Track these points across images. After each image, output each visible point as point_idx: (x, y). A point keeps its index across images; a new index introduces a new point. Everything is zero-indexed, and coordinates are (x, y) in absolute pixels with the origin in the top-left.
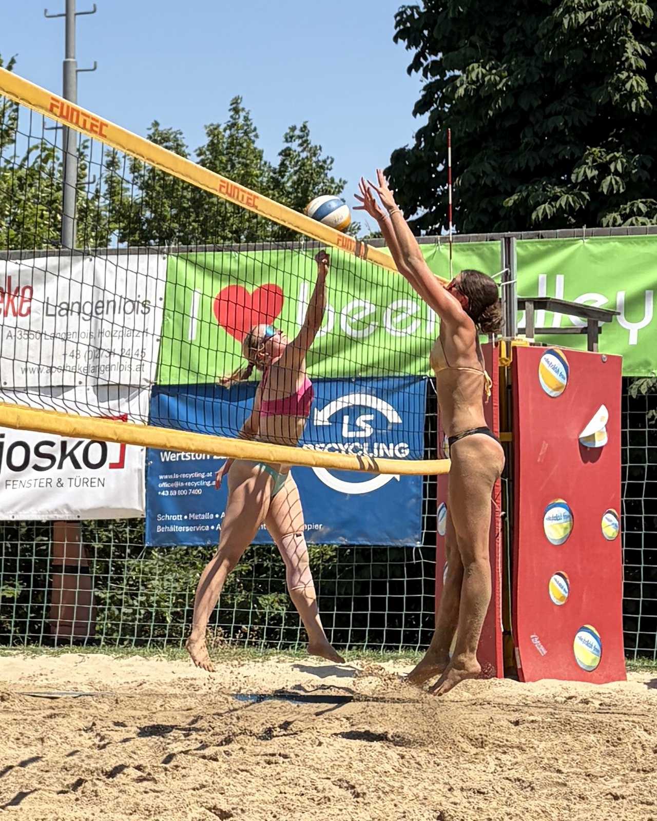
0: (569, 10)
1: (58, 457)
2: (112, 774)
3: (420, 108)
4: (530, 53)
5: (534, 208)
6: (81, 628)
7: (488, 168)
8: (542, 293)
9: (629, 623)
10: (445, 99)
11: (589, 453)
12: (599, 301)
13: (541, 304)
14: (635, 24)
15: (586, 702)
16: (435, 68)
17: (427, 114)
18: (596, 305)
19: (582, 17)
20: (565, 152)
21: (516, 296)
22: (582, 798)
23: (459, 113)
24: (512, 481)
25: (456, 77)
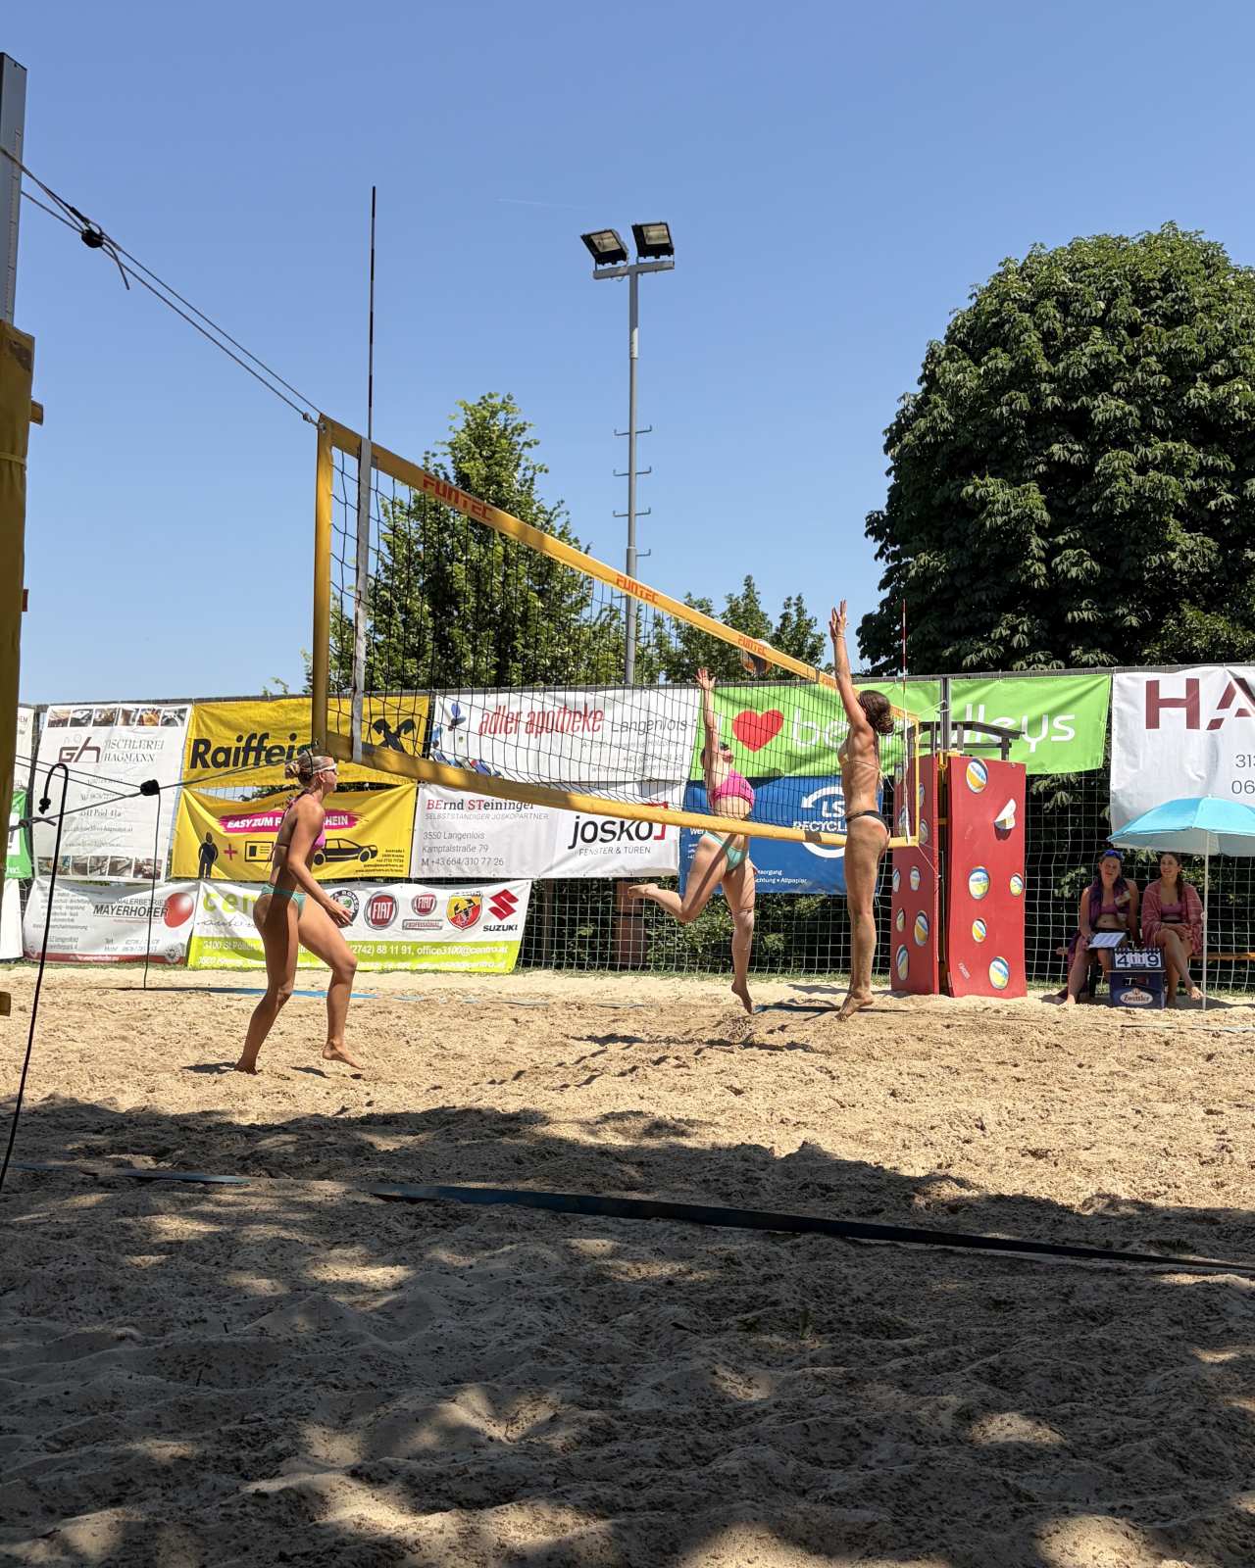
0: (990, 515)
1: (618, 832)
2: (657, 1063)
3: (883, 585)
4: (961, 546)
5: (964, 657)
6: (636, 957)
7: (932, 630)
8: (969, 719)
9: (1029, 955)
10: (902, 578)
11: (1002, 833)
12: (1008, 723)
13: (969, 726)
14: (1037, 526)
15: (998, 1012)
16: (895, 556)
17: (889, 589)
18: (1005, 726)
19: (1000, 520)
20: (987, 616)
21: (951, 720)
22: (994, 1080)
23: (911, 589)
24: (946, 853)
25: (909, 563)
